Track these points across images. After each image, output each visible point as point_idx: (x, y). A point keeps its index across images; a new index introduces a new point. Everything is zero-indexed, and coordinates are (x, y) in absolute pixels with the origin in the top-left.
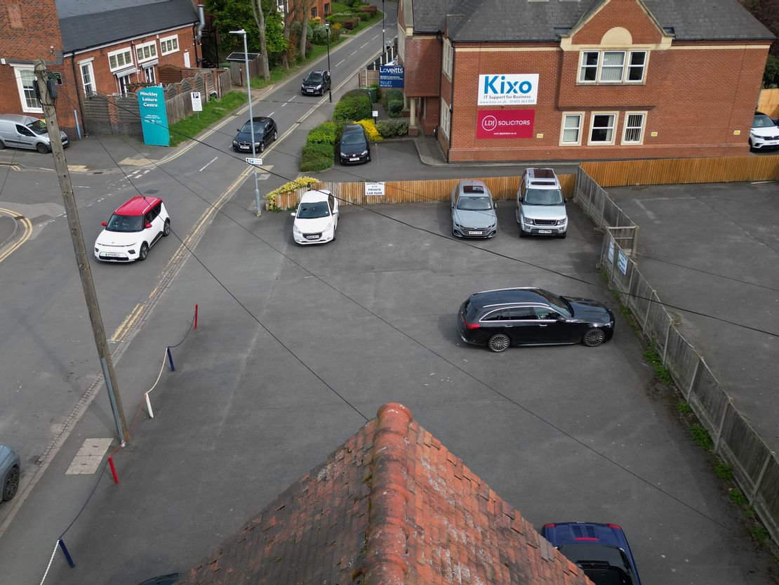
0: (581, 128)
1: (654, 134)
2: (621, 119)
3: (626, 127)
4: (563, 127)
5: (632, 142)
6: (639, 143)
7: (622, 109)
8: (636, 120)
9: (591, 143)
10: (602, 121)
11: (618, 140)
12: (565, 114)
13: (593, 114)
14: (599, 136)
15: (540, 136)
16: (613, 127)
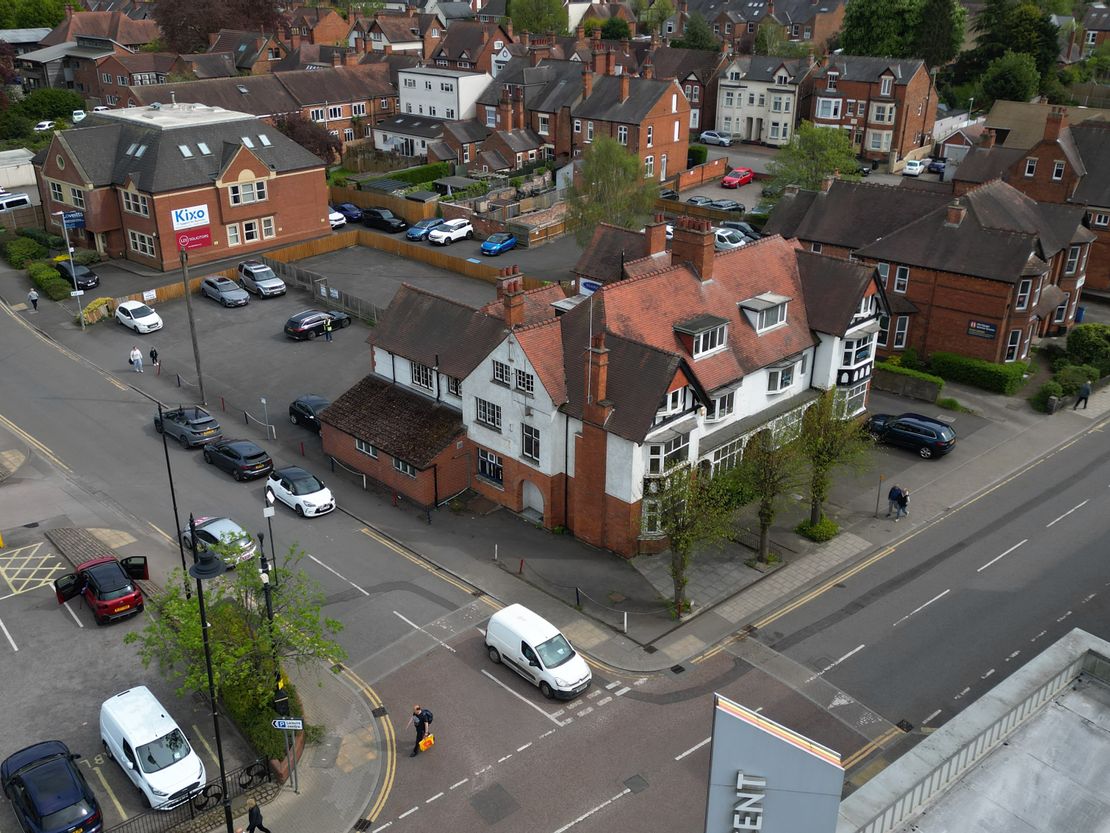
0: (238, 233)
1: (280, 229)
2: (260, 223)
3: (264, 228)
4: (229, 235)
5: (269, 237)
6: (273, 236)
7: (259, 217)
8: (268, 223)
9: (247, 242)
10: (249, 227)
11: (262, 237)
12: (228, 226)
13: (244, 223)
14: (250, 236)
15: (216, 243)
16: (256, 230)
